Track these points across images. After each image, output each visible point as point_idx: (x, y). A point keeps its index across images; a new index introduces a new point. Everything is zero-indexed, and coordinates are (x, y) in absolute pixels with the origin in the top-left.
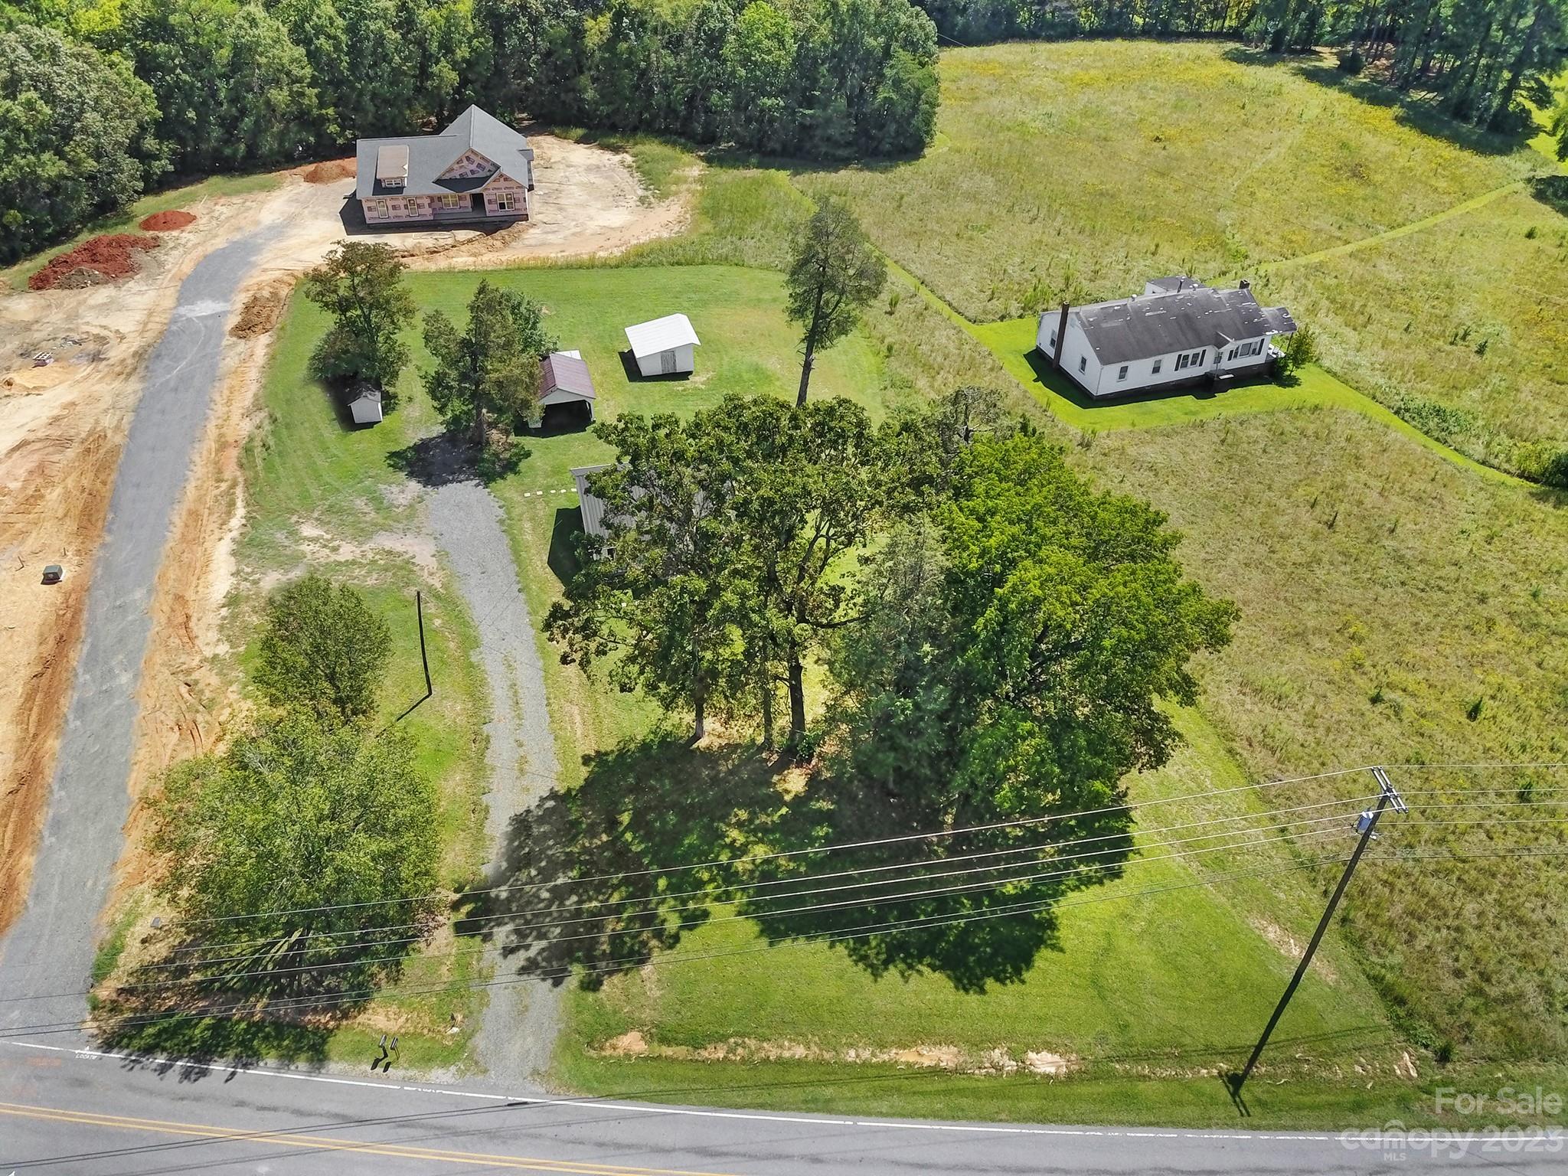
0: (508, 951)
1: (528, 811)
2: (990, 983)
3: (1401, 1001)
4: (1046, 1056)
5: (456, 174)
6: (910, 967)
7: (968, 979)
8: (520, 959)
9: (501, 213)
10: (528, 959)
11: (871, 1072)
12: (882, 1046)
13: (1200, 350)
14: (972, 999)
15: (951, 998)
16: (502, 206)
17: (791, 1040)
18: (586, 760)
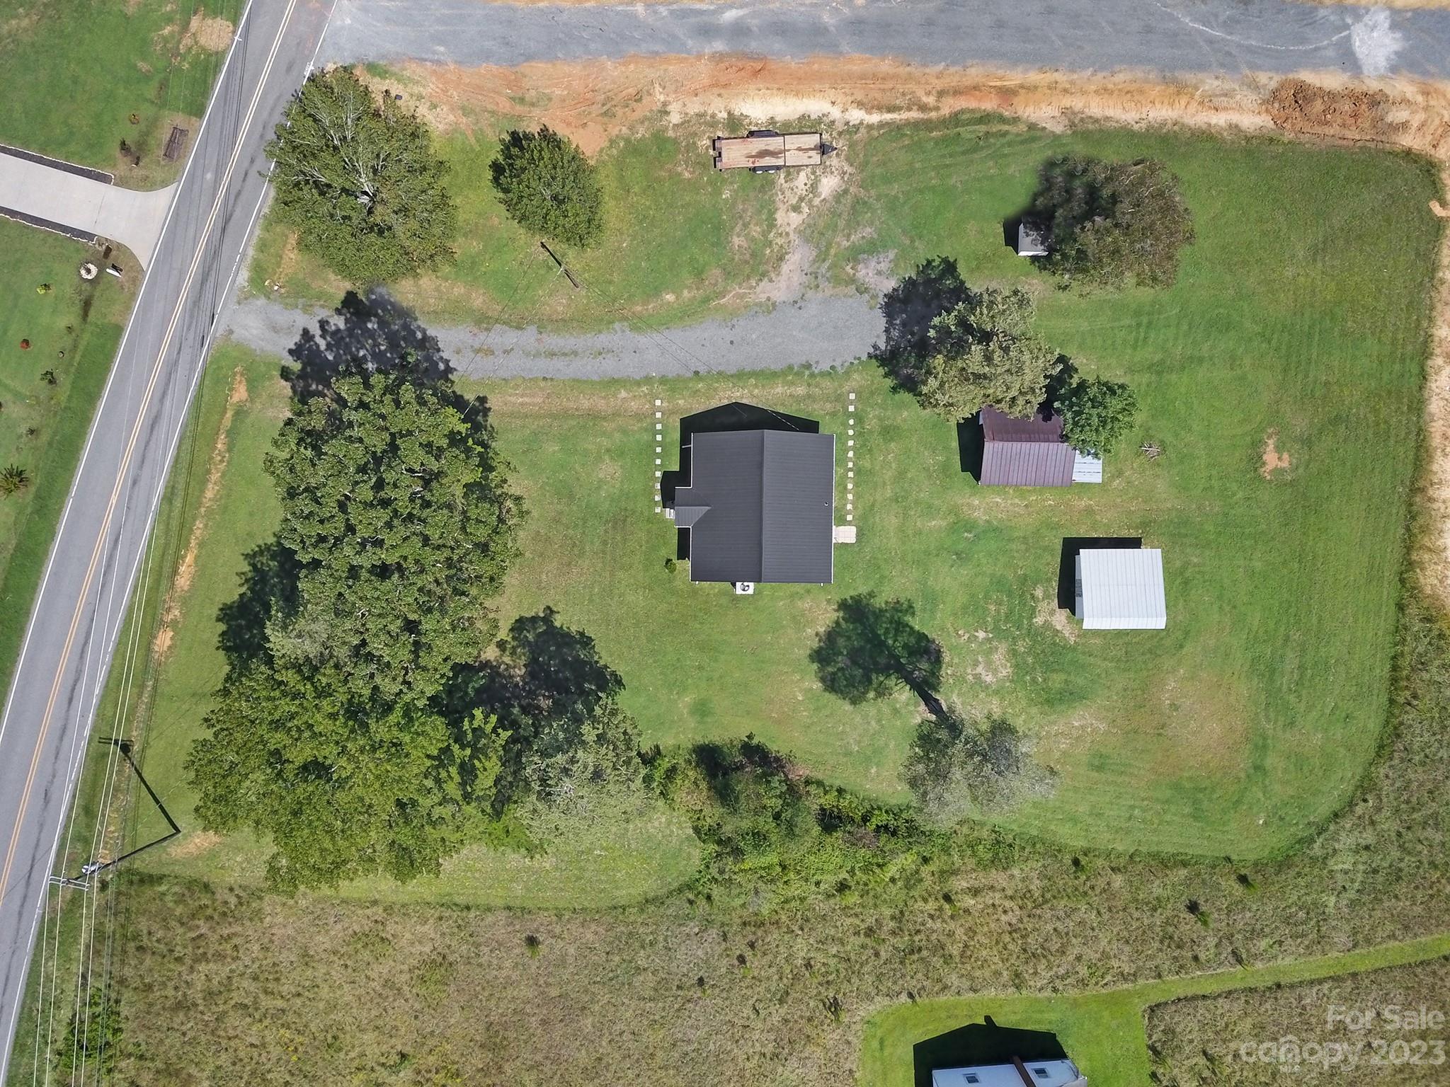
0: (323, 324)
4: (168, 642)
6: (247, 581)
8: (315, 330)
10: (313, 336)
11: (185, 532)
12: (201, 545)
17: (218, 491)
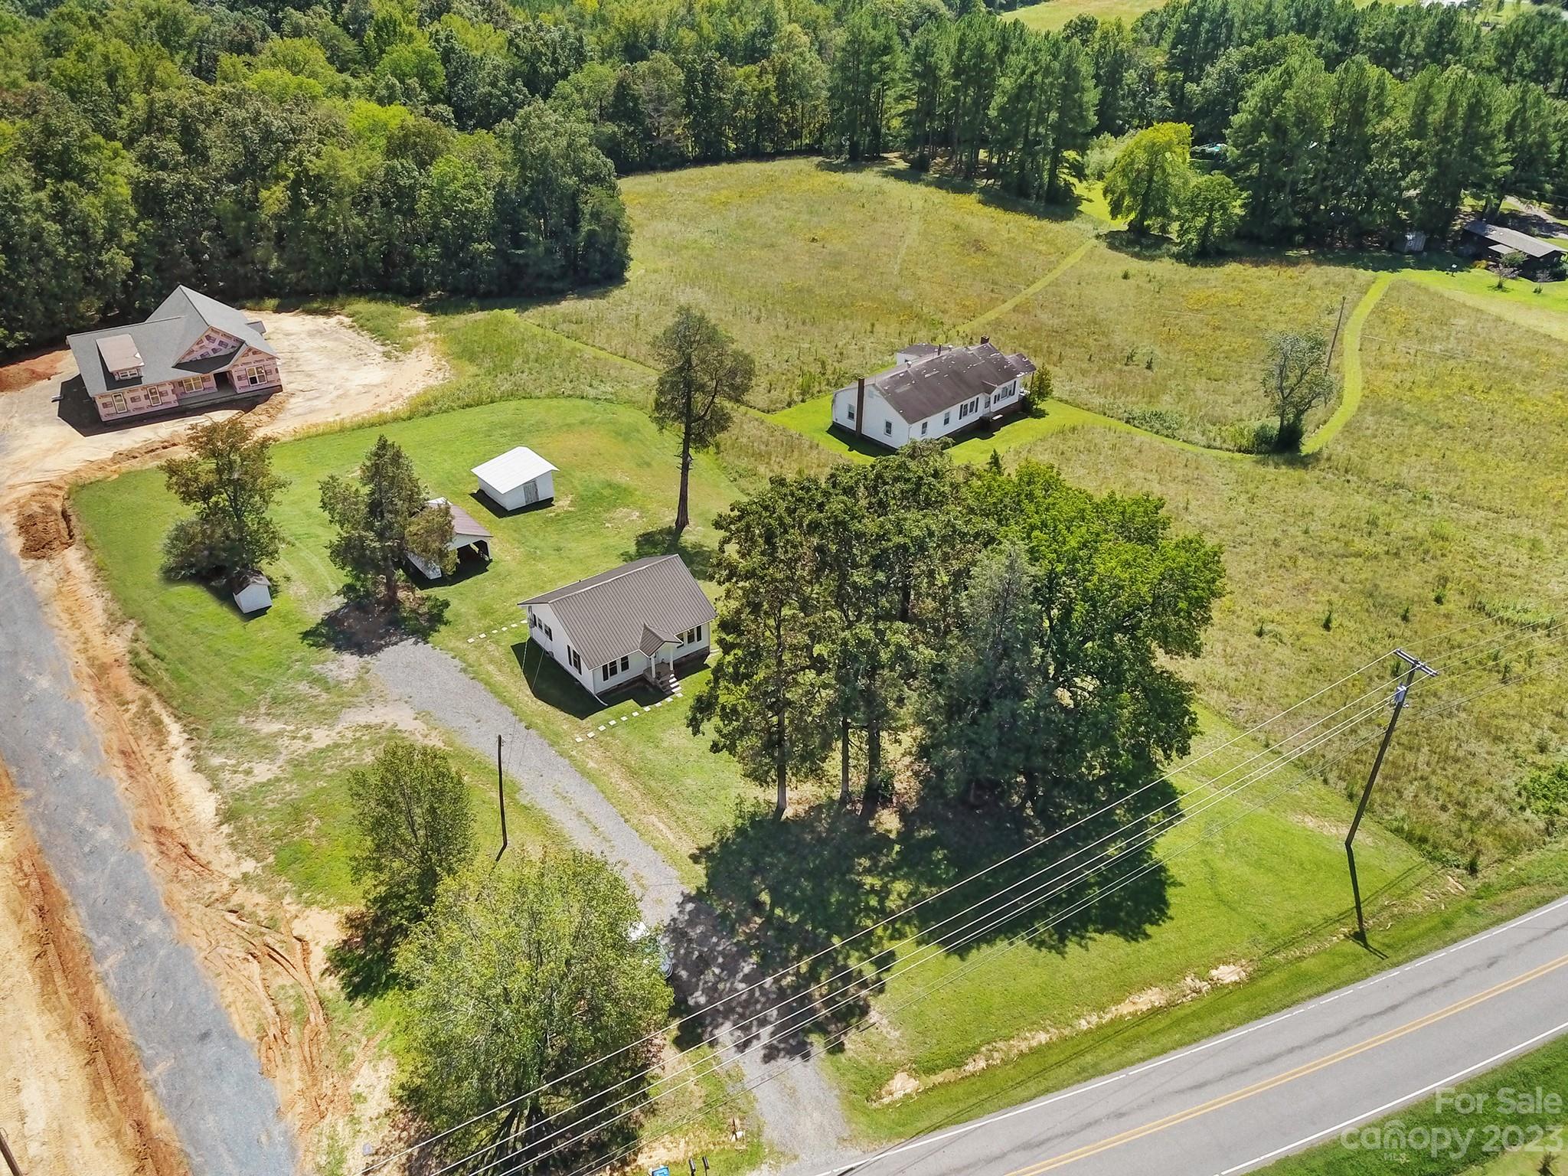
0: (742, 1047)
1: (674, 920)
2: (1149, 929)
3: (1423, 840)
4: (1224, 969)
5: (197, 356)
6: (1083, 938)
7: (1132, 931)
8: (757, 1049)
9: (253, 387)
10: (765, 1047)
11: (1110, 1031)
12: (1102, 1008)
13: (974, 399)
14: (1143, 944)
15: (1129, 950)
16: (253, 380)
17: (1029, 1031)
18: (695, 859)
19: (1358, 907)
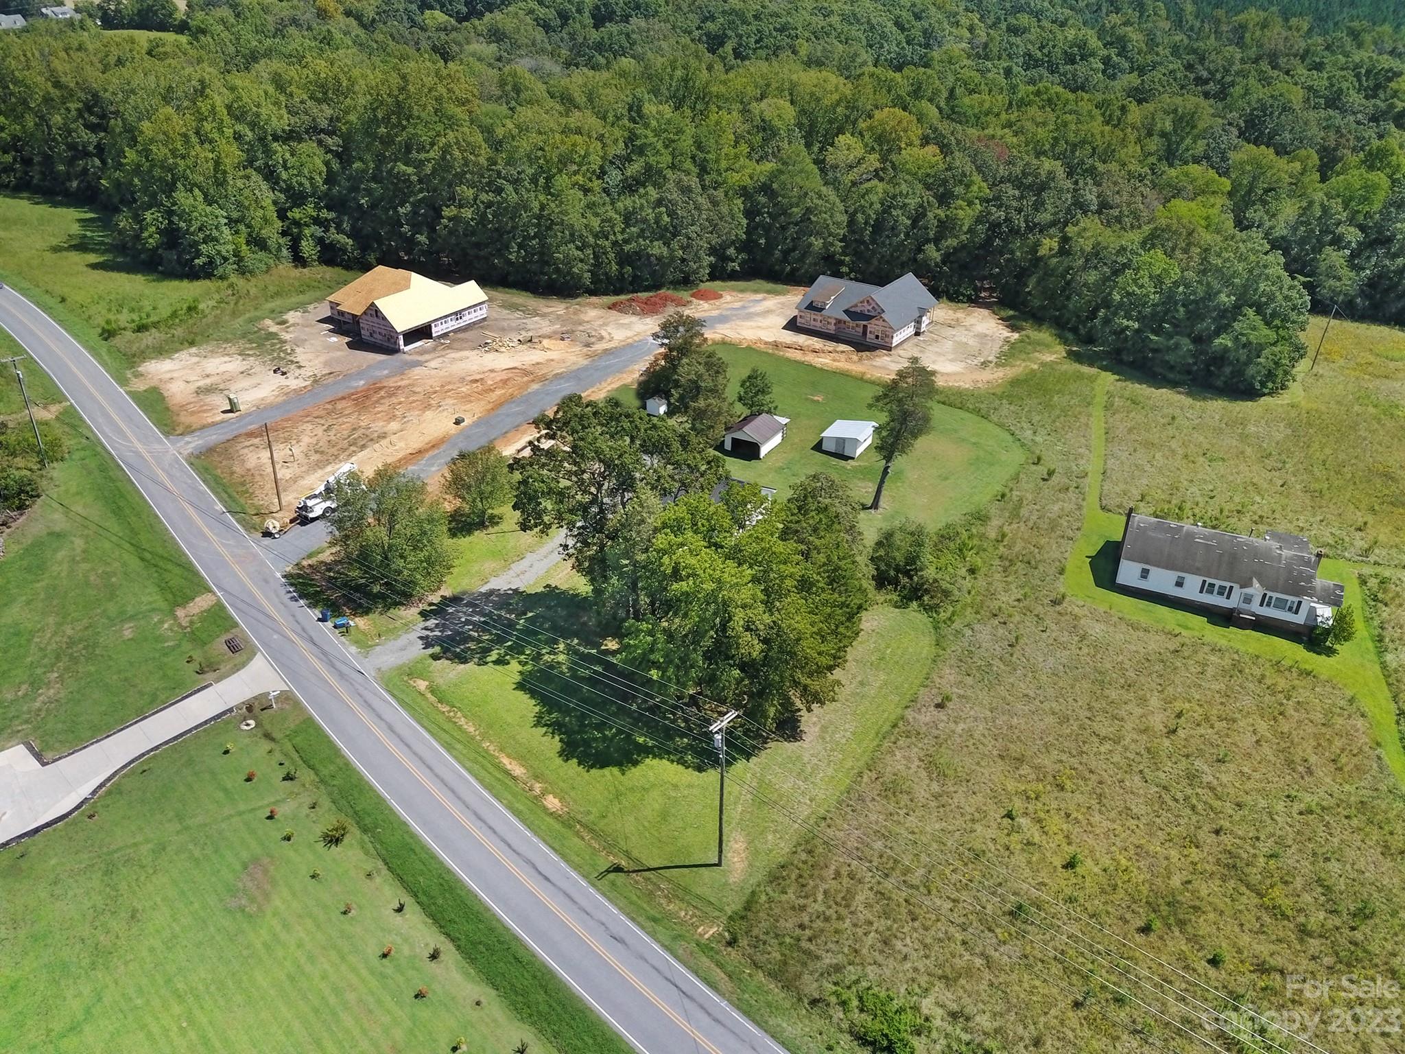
0: (425, 628)
1: (499, 590)
2: (574, 761)
4: (556, 801)
5: (858, 310)
6: (553, 733)
7: (568, 754)
9: (875, 341)
10: (427, 635)
11: (484, 754)
12: (502, 750)
13: (1228, 584)
14: (559, 761)
15: (550, 754)
16: (877, 337)
19: (649, 870)
